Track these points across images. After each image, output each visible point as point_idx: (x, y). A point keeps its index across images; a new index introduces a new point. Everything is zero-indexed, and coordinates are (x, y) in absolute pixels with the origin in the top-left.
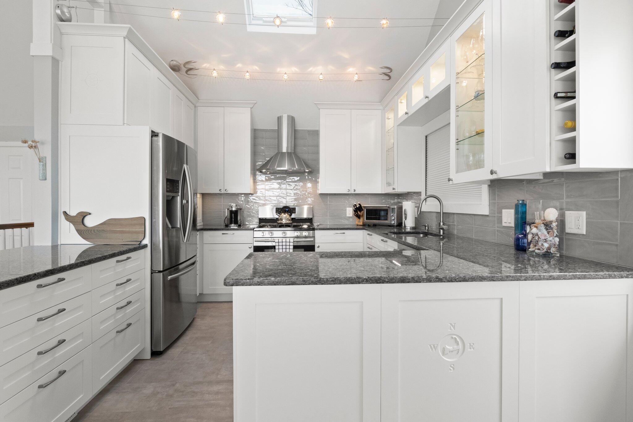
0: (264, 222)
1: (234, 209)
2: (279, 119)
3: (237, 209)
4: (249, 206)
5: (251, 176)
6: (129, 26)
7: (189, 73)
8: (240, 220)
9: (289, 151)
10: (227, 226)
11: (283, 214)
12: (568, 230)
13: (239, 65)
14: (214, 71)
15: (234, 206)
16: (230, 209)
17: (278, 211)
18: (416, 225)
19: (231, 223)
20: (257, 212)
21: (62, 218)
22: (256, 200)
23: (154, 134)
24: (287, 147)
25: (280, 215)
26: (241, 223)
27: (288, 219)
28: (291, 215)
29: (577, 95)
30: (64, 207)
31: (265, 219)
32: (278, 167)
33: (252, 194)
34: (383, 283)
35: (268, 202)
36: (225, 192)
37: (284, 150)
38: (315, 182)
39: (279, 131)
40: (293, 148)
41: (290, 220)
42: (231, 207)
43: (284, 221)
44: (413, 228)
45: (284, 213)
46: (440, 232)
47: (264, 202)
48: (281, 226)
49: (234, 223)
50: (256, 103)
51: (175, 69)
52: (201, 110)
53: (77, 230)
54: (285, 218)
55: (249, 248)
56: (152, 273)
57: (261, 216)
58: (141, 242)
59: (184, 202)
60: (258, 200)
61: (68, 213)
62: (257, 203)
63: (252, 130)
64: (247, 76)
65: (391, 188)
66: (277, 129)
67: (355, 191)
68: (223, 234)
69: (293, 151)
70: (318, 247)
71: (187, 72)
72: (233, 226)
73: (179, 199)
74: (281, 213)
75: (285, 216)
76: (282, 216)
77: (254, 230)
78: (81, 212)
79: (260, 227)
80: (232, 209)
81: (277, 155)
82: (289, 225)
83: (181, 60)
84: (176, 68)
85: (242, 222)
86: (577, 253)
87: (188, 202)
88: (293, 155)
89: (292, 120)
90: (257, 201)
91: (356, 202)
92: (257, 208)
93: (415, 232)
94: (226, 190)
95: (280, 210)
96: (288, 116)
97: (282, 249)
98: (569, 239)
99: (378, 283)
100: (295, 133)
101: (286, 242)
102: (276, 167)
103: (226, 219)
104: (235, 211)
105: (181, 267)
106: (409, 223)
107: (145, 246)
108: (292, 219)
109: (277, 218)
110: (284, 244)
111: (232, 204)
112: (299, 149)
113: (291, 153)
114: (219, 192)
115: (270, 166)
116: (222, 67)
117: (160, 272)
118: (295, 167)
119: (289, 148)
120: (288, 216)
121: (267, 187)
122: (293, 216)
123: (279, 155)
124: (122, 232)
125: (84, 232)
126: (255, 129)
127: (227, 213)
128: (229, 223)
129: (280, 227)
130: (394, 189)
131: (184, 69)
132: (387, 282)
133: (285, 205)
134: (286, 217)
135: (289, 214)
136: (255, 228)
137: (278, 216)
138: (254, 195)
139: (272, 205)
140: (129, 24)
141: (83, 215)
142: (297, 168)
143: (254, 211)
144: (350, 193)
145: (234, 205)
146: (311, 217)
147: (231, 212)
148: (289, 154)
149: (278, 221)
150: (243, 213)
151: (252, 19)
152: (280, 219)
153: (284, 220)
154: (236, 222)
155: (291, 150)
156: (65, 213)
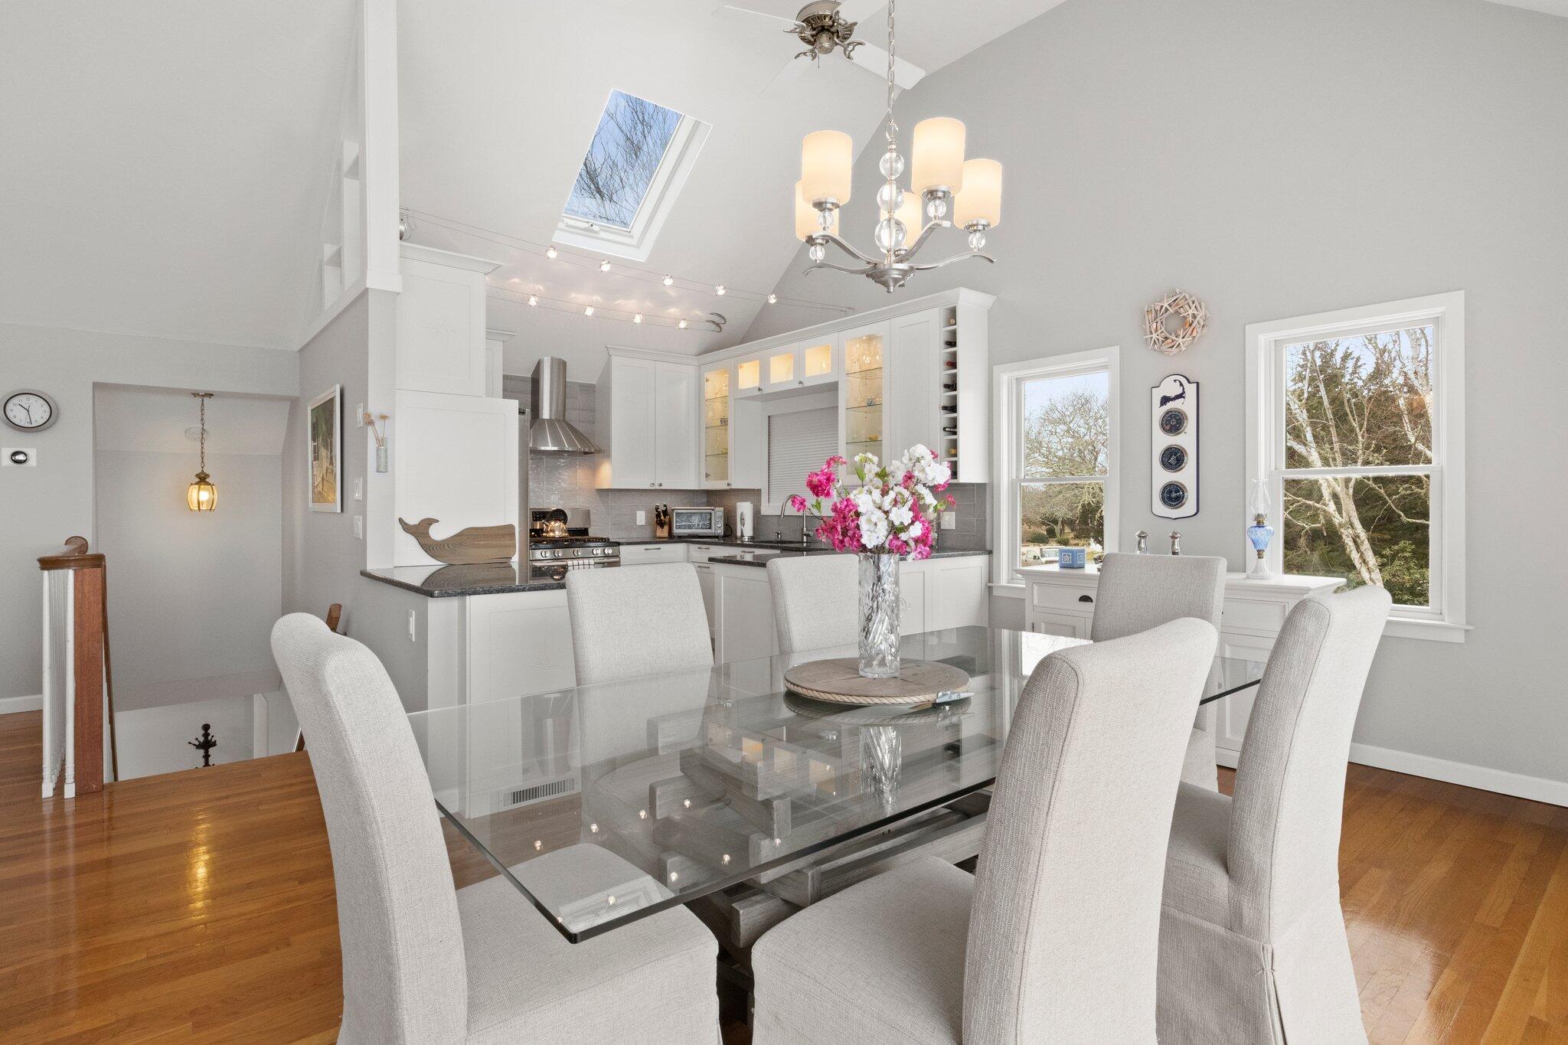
2: (541, 364)
9: (555, 417)
12: (942, 527)
13: (516, 280)
18: (754, 534)
24: (551, 411)
29: (957, 430)
38: (594, 469)
40: (560, 413)
44: (752, 538)
46: (803, 539)
50: (515, 336)
53: (422, 545)
58: (511, 558)
65: (726, 482)
67: (661, 485)
69: (560, 418)
78: (422, 521)
86: (949, 544)
88: (560, 423)
89: (561, 366)
91: (660, 503)
93: (756, 542)
96: (552, 359)
98: (944, 534)
100: (563, 387)
106: (746, 530)
112: (570, 414)
113: (557, 420)
118: (564, 445)
119: (555, 412)
124: (487, 546)
130: (729, 485)
141: (426, 525)
144: (654, 488)
146: (586, 526)
148: (554, 422)
155: (558, 415)
156: (401, 519)
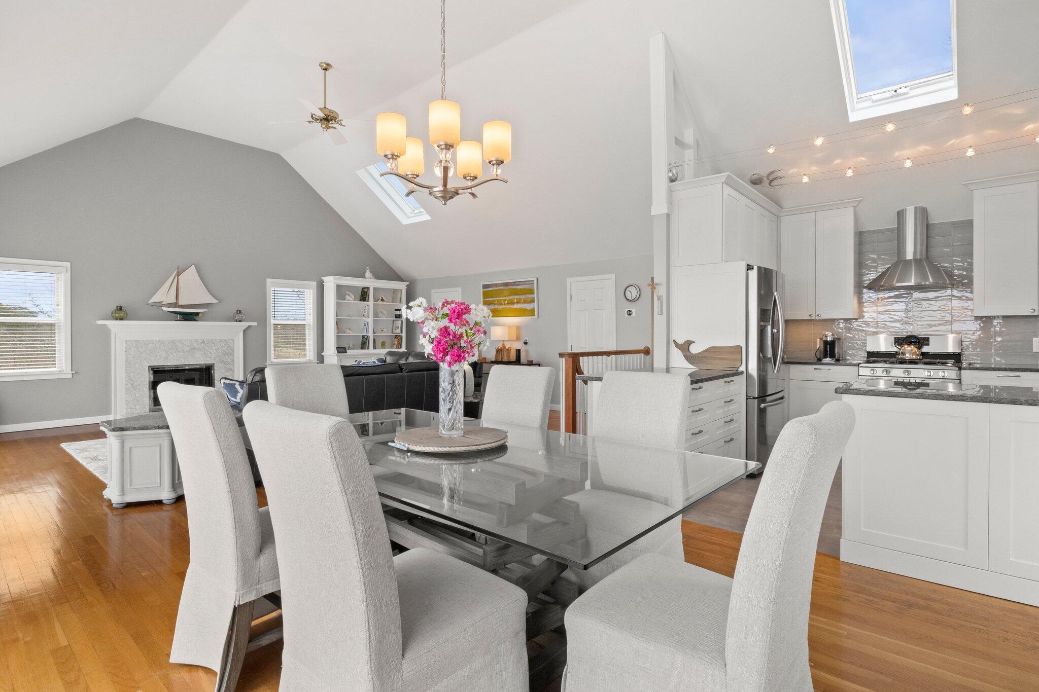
0: (874, 357)
1: (829, 339)
2: (901, 215)
3: (834, 338)
4: (851, 335)
5: (854, 295)
6: (728, 173)
7: (772, 184)
8: (838, 352)
9: (918, 257)
10: (819, 360)
11: (906, 346)
14: (805, 177)
16: (825, 339)
17: (898, 342)
19: (825, 357)
20: (865, 343)
21: (673, 345)
22: (862, 327)
23: (750, 267)
24: (915, 253)
25: (902, 347)
26: (839, 357)
27: (914, 354)
28: (920, 348)
30: (674, 337)
31: (877, 353)
32: (898, 282)
33: (856, 319)
34: (990, 403)
35: (881, 330)
36: (817, 318)
37: (909, 256)
39: (900, 232)
40: (924, 253)
41: (918, 355)
42: (826, 336)
43: (908, 356)
45: (909, 345)
47: (876, 330)
48: (903, 362)
49: (830, 357)
50: (861, 200)
51: (756, 182)
52: (784, 220)
53: (684, 356)
54: (910, 351)
56: (747, 399)
57: (871, 348)
58: (738, 368)
59: (775, 331)
60: (865, 327)
61: (677, 341)
62: (863, 330)
63: (855, 233)
64: (850, 173)
66: (896, 226)
68: (815, 369)
69: (924, 257)
71: (770, 184)
72: (828, 360)
73: (769, 328)
74: (903, 345)
75: (909, 348)
76: (905, 349)
77: (859, 365)
78: (687, 340)
79: (868, 362)
80: (827, 339)
81: (895, 265)
82: (916, 361)
83: (763, 172)
84: (758, 181)
85: (841, 356)
87: (778, 331)
88: (925, 260)
89: (922, 214)
90: (864, 329)
92: (864, 338)
94: (818, 315)
95: (899, 341)
96: (916, 208)
99: (984, 402)
100: (927, 229)
102: (894, 283)
103: (818, 352)
104: (831, 341)
105: (768, 399)
107: (742, 373)
108: (923, 354)
109: (897, 352)
111: (827, 333)
112: (935, 252)
113: (920, 260)
114: (808, 318)
115: (885, 282)
116: (814, 168)
117: (754, 398)
118: (928, 280)
119: (918, 253)
120: (916, 349)
121: (881, 309)
122: (925, 349)
123: (901, 264)
124: (721, 359)
125: (690, 358)
126: (860, 232)
127: (819, 344)
128: (822, 356)
129: (901, 363)
131: (766, 182)
132: (995, 402)
133: (909, 334)
134: (912, 350)
135: (918, 346)
136: (860, 364)
137: (898, 348)
138: (859, 320)
139: (889, 333)
140: (728, 172)
141: (689, 343)
142: (931, 281)
143: (859, 342)
144: (1035, 314)
145: (829, 334)
146: (958, 351)
147: (826, 343)
148: (918, 262)
149: (897, 356)
150: (842, 344)
151: (855, 103)
152: (902, 353)
154: (832, 355)
155: (921, 255)
156: (674, 341)
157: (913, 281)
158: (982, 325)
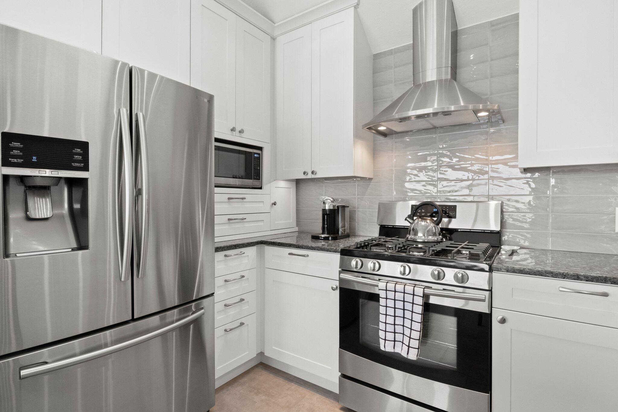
1: (327, 207)
3: (336, 206)
8: (343, 226)
9: (443, 77)
11: (420, 220)
15: (329, 201)
16: (323, 207)
19: (323, 232)
24: (438, 70)
25: (416, 220)
27: (429, 233)
28: (440, 223)
37: (431, 77)
41: (434, 234)
42: (324, 203)
43: (421, 237)
45: (423, 217)
49: (329, 234)
52: (281, 41)
54: (424, 229)
55: (332, 288)
68: (290, 254)
70: (503, 321)
74: (417, 216)
75: (423, 223)
76: (418, 223)
80: (325, 207)
94: (314, 172)
97: (395, 308)
101: (404, 293)
104: (332, 210)
108: (443, 231)
109: (405, 228)
110: (399, 296)
111: (326, 198)
114: (303, 177)
119: (443, 73)
120: (432, 225)
134: (427, 227)
135: (435, 219)
137: (410, 222)
147: (325, 213)
148: (442, 84)
152: (413, 229)
153: (420, 234)
154: (332, 231)
157: (436, 106)
158: (533, 185)
